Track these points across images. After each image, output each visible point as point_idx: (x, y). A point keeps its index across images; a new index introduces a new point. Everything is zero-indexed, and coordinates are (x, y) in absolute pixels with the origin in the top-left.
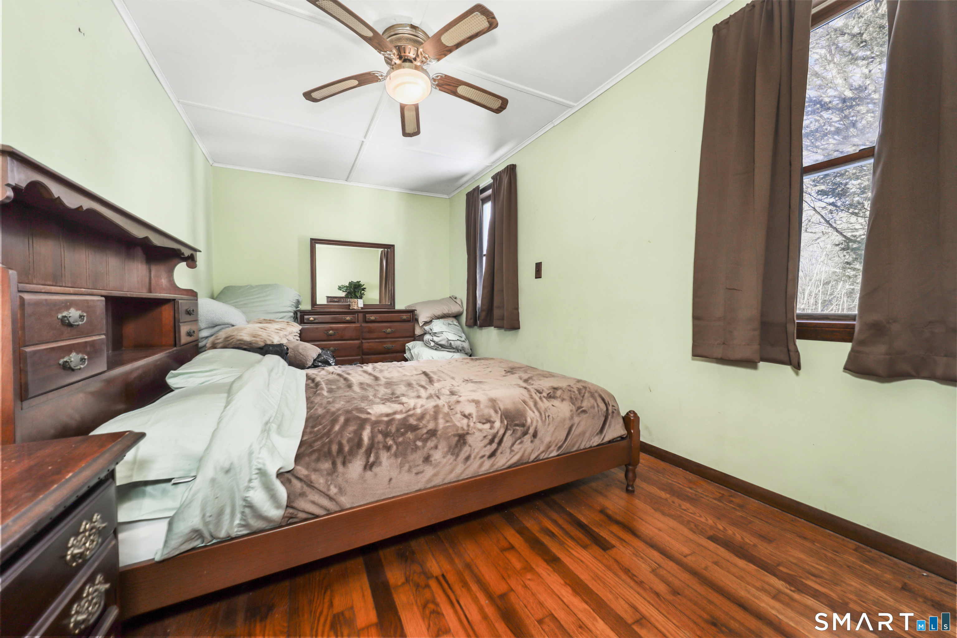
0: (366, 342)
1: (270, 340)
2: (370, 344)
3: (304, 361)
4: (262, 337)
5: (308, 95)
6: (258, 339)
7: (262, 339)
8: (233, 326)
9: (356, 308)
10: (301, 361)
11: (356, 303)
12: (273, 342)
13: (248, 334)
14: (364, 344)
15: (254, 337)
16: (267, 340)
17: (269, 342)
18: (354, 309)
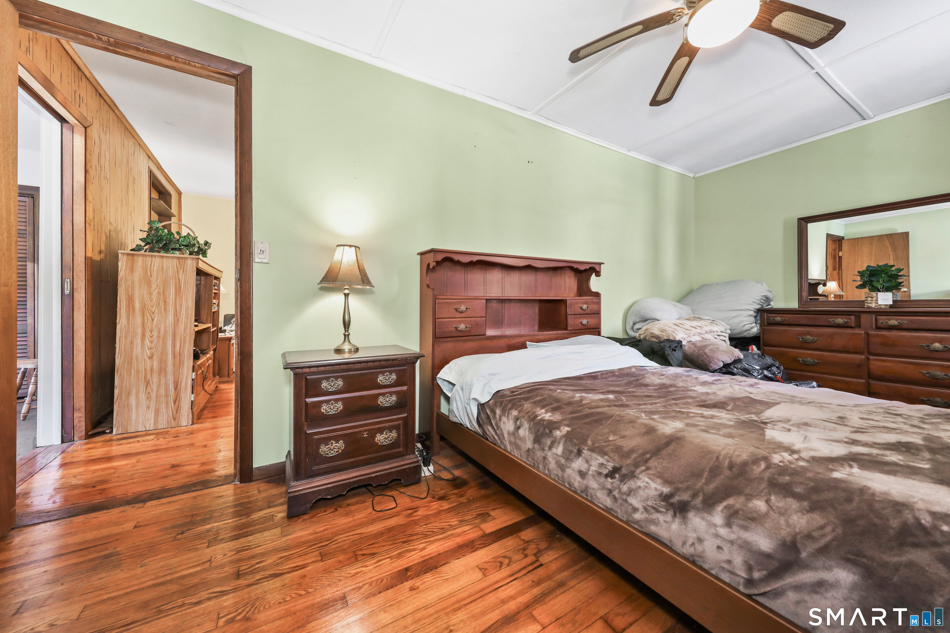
0: (876, 360)
1: (672, 335)
2: (886, 364)
3: (707, 362)
4: (667, 332)
5: (655, 102)
6: (664, 334)
7: (667, 334)
8: (659, 320)
9: (873, 305)
10: (702, 361)
11: (875, 299)
12: (675, 338)
13: (658, 329)
14: (871, 362)
15: (662, 332)
16: (670, 335)
17: (672, 338)
18: (869, 307)
